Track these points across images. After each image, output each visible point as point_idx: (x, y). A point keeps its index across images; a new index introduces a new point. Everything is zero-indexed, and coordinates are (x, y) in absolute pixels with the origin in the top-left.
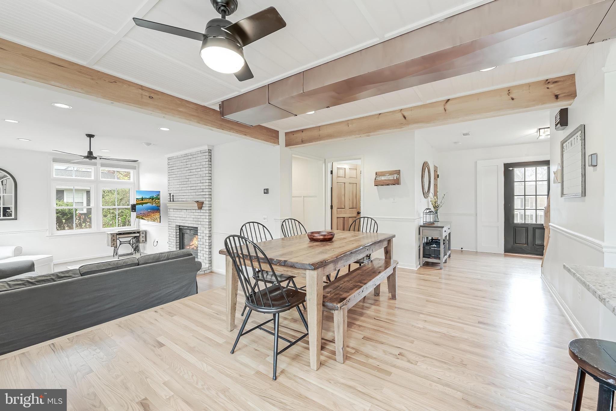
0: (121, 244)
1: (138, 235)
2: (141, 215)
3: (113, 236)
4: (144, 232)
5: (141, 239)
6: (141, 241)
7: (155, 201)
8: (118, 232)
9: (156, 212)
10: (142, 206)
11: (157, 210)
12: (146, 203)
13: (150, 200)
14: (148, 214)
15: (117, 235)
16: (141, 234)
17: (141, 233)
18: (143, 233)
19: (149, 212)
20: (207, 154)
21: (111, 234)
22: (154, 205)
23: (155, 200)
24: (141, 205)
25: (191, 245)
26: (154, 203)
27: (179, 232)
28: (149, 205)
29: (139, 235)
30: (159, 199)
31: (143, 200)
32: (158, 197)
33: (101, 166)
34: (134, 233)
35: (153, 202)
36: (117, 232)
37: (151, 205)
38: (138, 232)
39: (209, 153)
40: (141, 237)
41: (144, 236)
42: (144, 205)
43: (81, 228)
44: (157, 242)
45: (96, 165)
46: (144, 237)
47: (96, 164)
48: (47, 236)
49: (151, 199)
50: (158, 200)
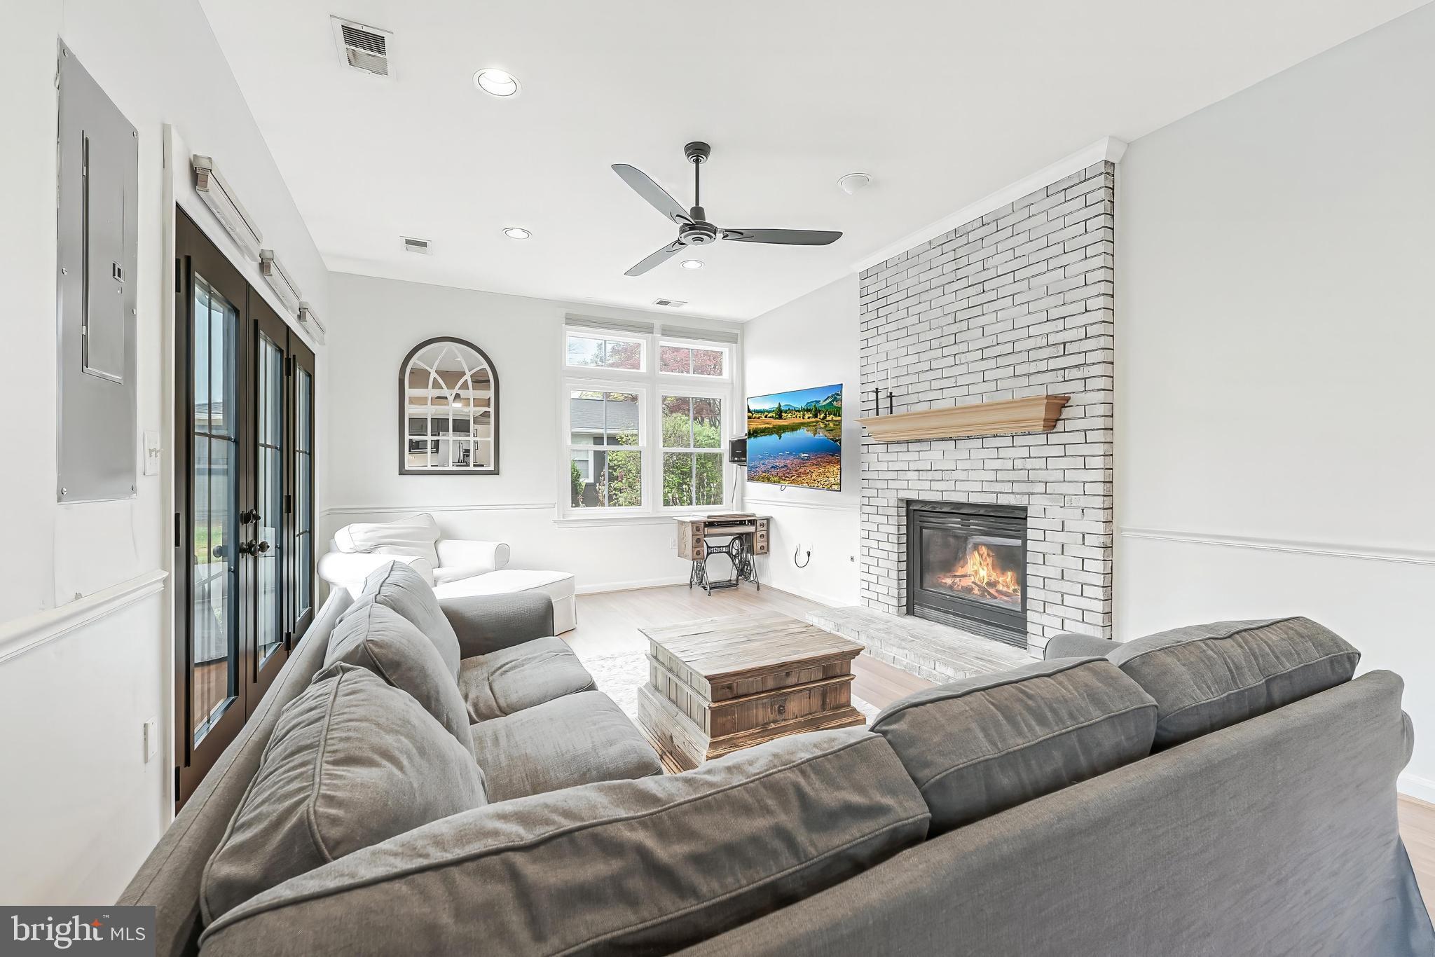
0: (711, 553)
1: (751, 529)
2: (774, 472)
3: (698, 529)
4: (765, 522)
5: (759, 542)
6: (759, 548)
7: (825, 418)
8: (709, 517)
9: (829, 463)
10: (780, 437)
11: (830, 452)
12: (793, 428)
13: (806, 417)
14: (802, 470)
15: (705, 527)
16: (759, 528)
17: (758, 524)
18: (762, 525)
19: (803, 463)
20: (1101, 181)
21: (693, 523)
22: (821, 435)
23: (822, 415)
24: (775, 437)
25: (956, 574)
26: (822, 426)
27: (908, 526)
28: (804, 434)
29: (754, 530)
30: (838, 412)
31: (780, 417)
32: (835, 403)
33: (663, 335)
34: (742, 523)
35: (817, 422)
36: (706, 519)
37: (810, 434)
38: (752, 522)
39: (1106, 178)
40: (759, 534)
41: (765, 533)
42: (787, 436)
43: (617, 504)
44: (809, 554)
45: (652, 333)
46: (765, 537)
47: (653, 329)
48: (555, 522)
49: (808, 410)
50: (835, 415)
